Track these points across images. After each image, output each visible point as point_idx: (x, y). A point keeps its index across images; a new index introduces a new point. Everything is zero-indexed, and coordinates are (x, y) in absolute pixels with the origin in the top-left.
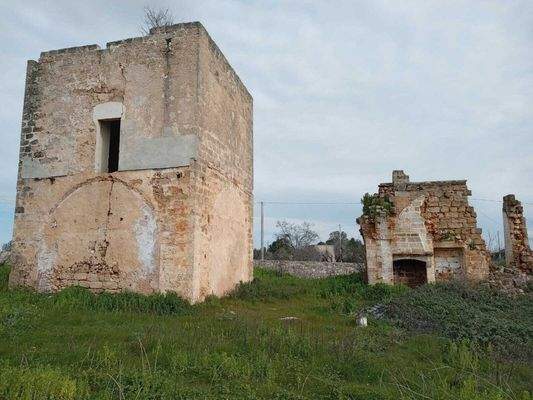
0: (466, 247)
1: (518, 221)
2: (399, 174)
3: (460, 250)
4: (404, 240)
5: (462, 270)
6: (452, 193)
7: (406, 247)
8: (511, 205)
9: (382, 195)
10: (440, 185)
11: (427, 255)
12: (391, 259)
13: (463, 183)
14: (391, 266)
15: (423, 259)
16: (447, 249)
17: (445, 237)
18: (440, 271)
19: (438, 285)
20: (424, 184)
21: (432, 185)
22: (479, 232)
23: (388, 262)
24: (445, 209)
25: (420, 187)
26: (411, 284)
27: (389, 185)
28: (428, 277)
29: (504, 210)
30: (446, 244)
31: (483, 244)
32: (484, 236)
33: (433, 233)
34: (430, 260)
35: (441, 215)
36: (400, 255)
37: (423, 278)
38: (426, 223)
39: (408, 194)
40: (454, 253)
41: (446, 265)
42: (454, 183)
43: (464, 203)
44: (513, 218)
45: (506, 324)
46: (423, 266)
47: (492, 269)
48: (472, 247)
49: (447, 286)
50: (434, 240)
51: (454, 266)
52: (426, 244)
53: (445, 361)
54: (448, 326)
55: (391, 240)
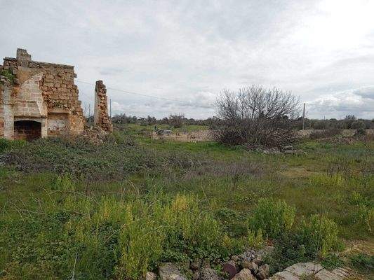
0: (70, 113)
1: (103, 98)
2: (22, 52)
3: (67, 114)
4: (25, 105)
5: (66, 128)
6: (64, 73)
7: (26, 111)
8: (100, 87)
9: (7, 68)
10: (55, 66)
11: (42, 117)
12: (12, 120)
13: (72, 68)
14: (13, 125)
15: (39, 121)
16: (57, 114)
17: (57, 105)
18: (51, 129)
19: (49, 139)
20: (43, 64)
21: (50, 65)
22: (80, 103)
23: (10, 122)
24: (58, 85)
25: (40, 66)
26: (29, 139)
27: (13, 60)
28: (42, 133)
29: (96, 90)
30: (57, 110)
31: (81, 111)
32: (82, 106)
33: (48, 101)
34: (44, 121)
35: (55, 89)
36: (20, 117)
37: (38, 134)
38: (43, 94)
39: (29, 70)
40: (62, 117)
41: (56, 125)
42: (65, 67)
43: (71, 82)
44: (100, 96)
45: (92, 160)
46: (39, 126)
47: (86, 127)
48: (74, 113)
49: (55, 139)
50: (48, 107)
51: (61, 126)
52: (42, 110)
53: (53, 189)
54: (56, 166)
55: (12, 106)
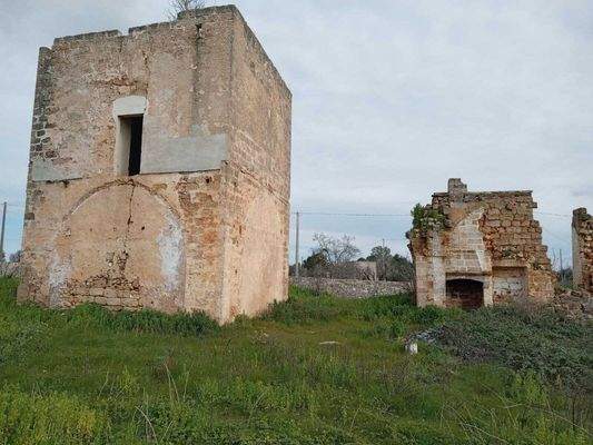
0: (529, 266)
2: (455, 183)
3: (523, 268)
4: (459, 257)
5: (524, 290)
6: (517, 204)
7: (461, 265)
8: (582, 219)
9: (436, 206)
10: (501, 195)
11: (484, 274)
12: (443, 278)
13: (529, 193)
14: (444, 286)
15: (480, 279)
16: (506, 269)
17: (506, 255)
18: (499, 293)
19: (496, 309)
20: (484, 194)
21: (494, 194)
22: (545, 249)
23: (440, 281)
24: (506, 224)
25: (479, 197)
26: (466, 306)
27: (444, 195)
28: (485, 299)
29: (574, 225)
30: (506, 263)
31: (548, 263)
32: (549, 254)
33: (492, 250)
34: (487, 280)
35: (502, 230)
36: (454, 274)
37: (479, 301)
38: (485, 239)
39: (465, 205)
40: (515, 273)
41: (506, 286)
42: (517, 194)
43: (528, 216)
44: (584, 235)
45: (576, 354)
46: (479, 287)
47: (558, 291)
48: (536, 266)
49: (505, 311)
50: (493, 258)
51: (514, 287)
52: (483, 263)
53: (508, 395)
54: (511, 355)
55: (443, 258)
